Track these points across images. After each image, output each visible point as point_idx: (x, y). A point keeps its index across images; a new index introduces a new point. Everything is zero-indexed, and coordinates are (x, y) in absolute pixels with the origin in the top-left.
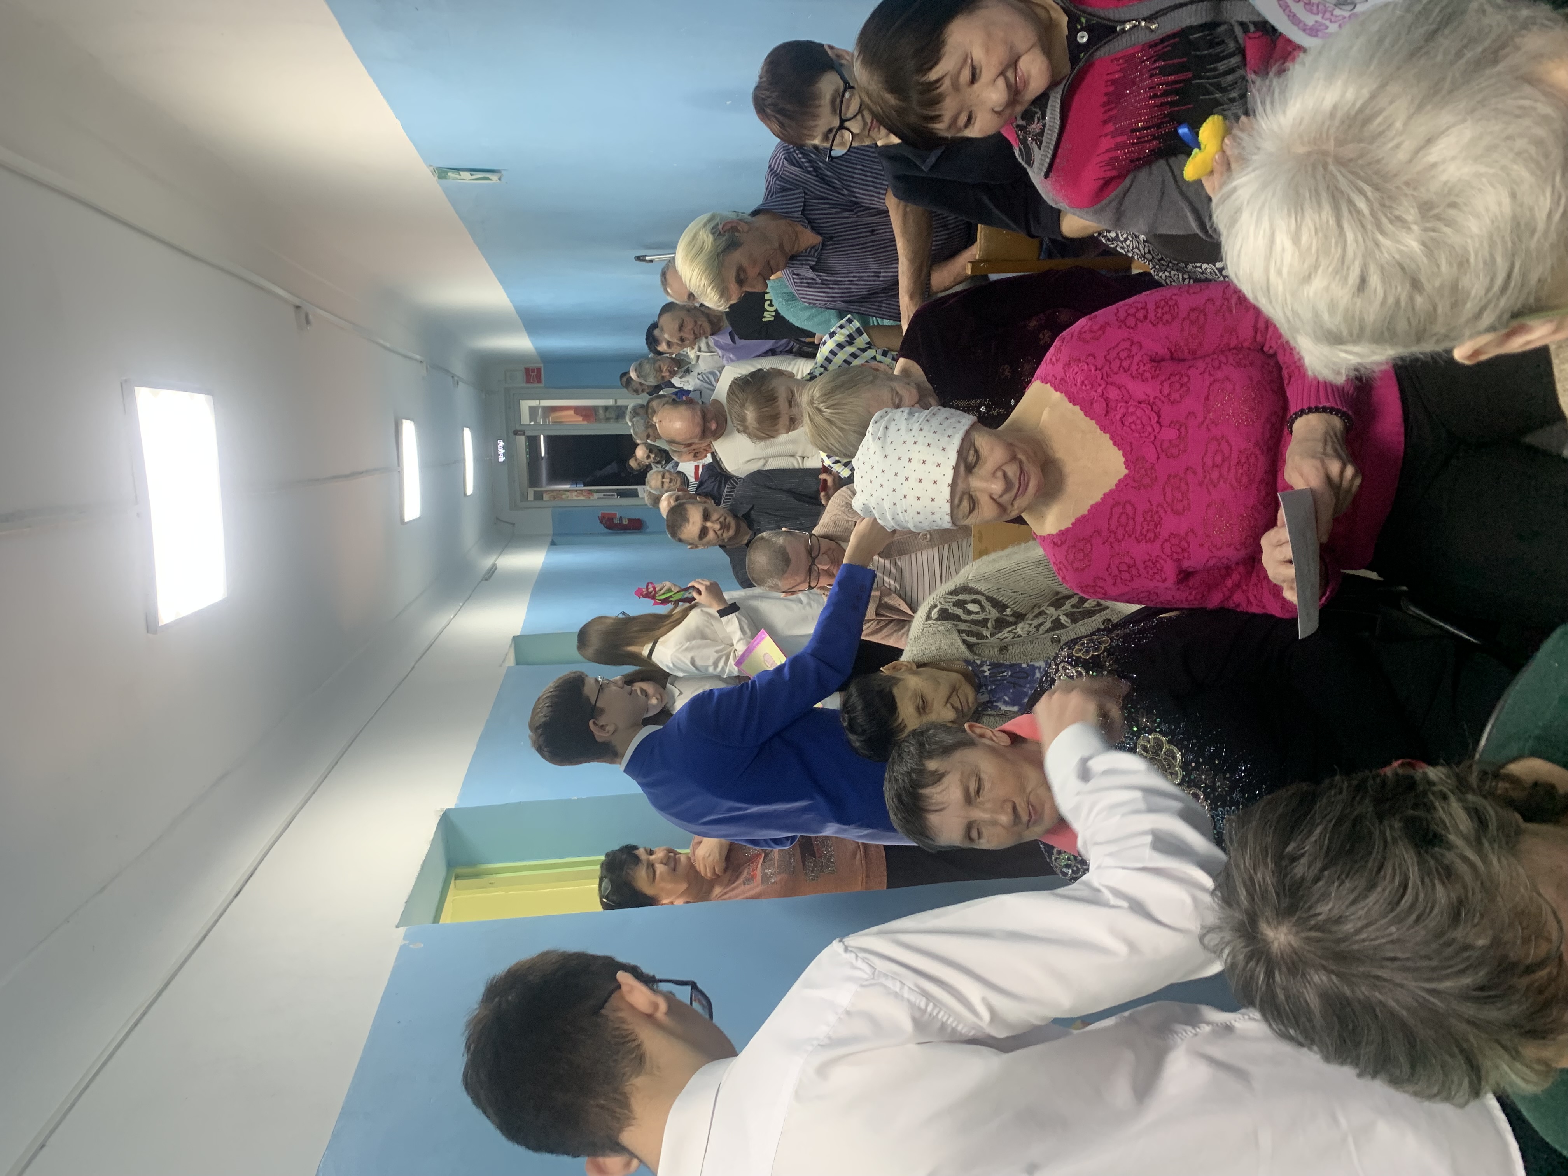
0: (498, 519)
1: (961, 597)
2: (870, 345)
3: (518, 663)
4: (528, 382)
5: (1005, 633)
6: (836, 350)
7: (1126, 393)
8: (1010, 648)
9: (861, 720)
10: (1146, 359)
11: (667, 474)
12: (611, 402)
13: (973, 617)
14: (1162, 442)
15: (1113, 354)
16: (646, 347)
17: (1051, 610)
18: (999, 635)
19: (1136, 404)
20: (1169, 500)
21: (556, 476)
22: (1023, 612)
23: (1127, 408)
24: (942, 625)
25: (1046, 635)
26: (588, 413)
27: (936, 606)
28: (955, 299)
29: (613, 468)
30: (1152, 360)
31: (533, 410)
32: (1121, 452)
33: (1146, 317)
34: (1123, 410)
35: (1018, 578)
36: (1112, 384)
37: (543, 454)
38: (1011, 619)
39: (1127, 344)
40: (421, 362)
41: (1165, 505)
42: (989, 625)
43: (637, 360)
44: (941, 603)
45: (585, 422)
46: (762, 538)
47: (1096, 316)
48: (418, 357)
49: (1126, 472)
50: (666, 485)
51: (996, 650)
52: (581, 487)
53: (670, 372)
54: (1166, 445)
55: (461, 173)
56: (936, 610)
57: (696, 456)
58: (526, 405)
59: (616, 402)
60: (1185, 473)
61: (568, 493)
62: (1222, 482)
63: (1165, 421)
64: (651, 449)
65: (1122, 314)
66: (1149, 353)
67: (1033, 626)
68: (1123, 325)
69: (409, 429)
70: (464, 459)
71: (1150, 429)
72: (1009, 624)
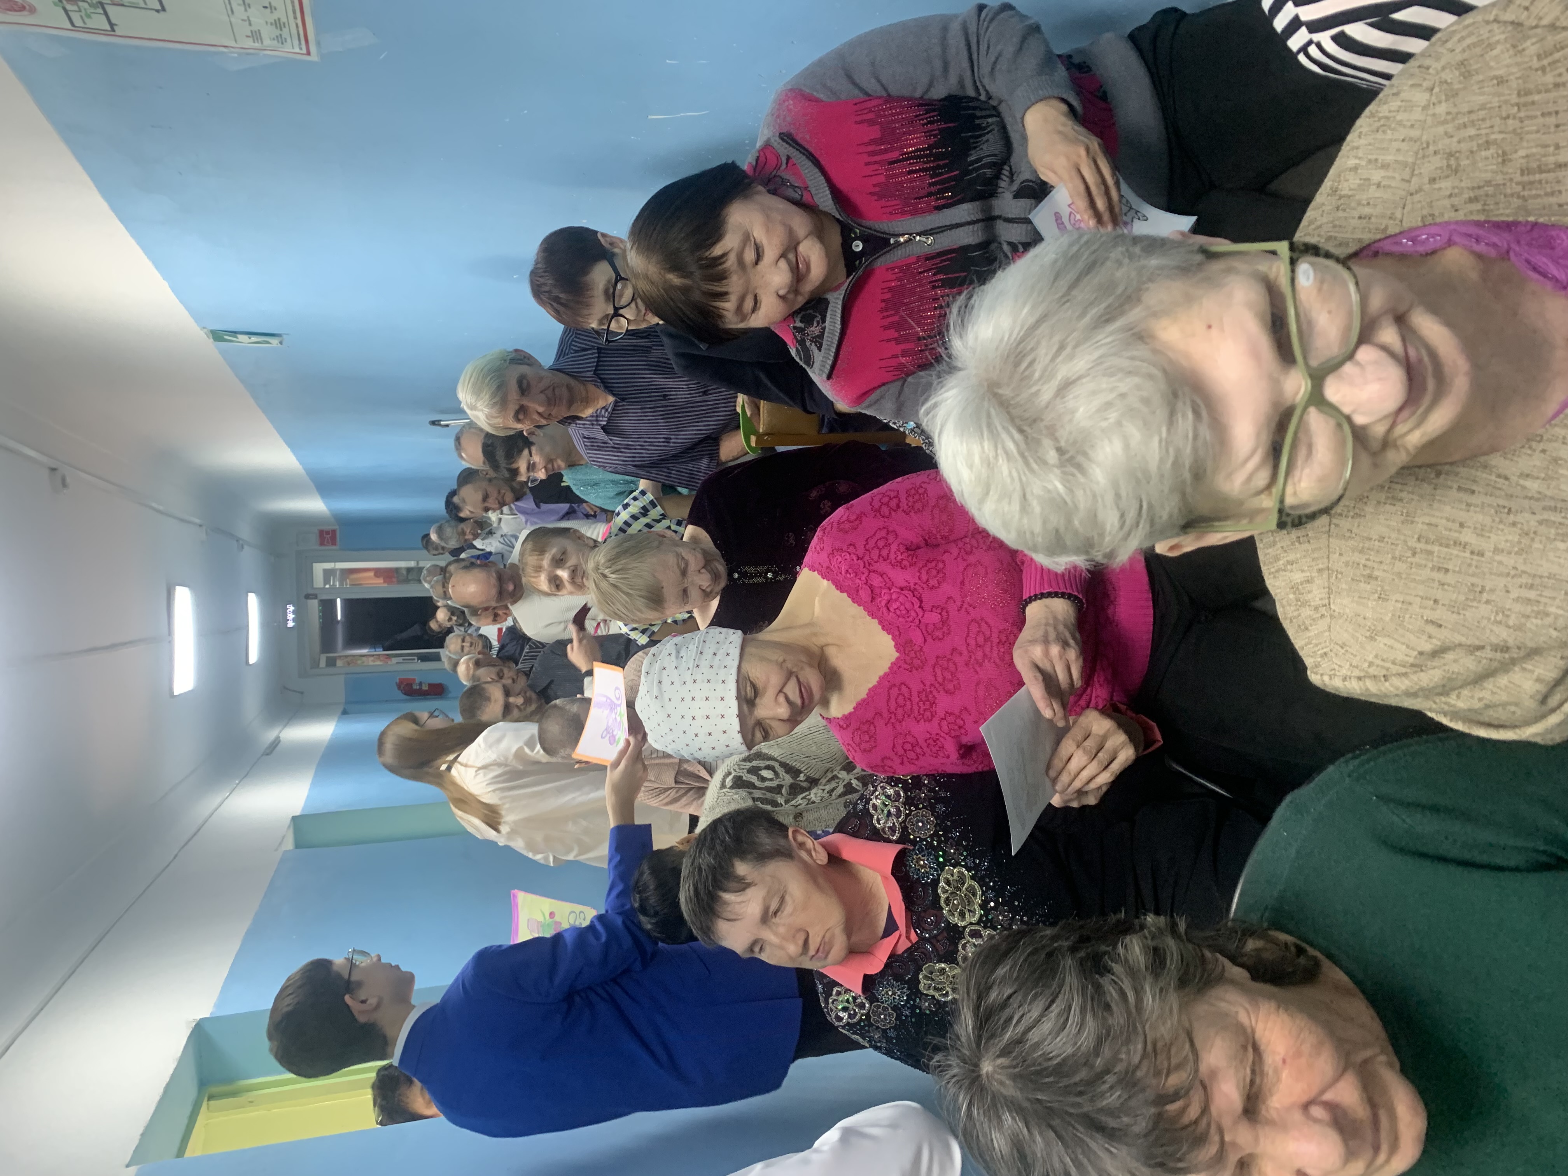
0: (285, 688)
1: (755, 763)
2: (664, 516)
3: (298, 845)
4: (322, 544)
5: (799, 800)
6: (630, 521)
7: (887, 580)
8: (804, 814)
9: (653, 901)
10: (902, 548)
11: (468, 639)
12: (412, 564)
13: (767, 784)
14: (927, 625)
15: (872, 543)
16: (445, 511)
17: (843, 774)
18: (793, 802)
19: (898, 590)
20: (940, 679)
21: (355, 639)
22: (817, 777)
23: (891, 594)
24: (736, 793)
25: (838, 801)
26: (388, 575)
27: (730, 773)
28: (739, 470)
29: (415, 630)
30: (907, 549)
31: (328, 574)
32: (890, 636)
33: (898, 506)
34: (886, 598)
35: (811, 742)
36: (874, 571)
37: (339, 618)
38: (805, 785)
39: (883, 533)
40: (200, 526)
41: (937, 685)
42: (784, 791)
43: (437, 522)
44: (735, 770)
45: (386, 585)
46: (555, 706)
47: (852, 506)
48: (197, 521)
49: (897, 655)
50: (466, 649)
51: (791, 817)
52: (380, 651)
53: (474, 535)
54: (931, 628)
55: (239, 336)
56: (731, 777)
57: (496, 618)
58: (319, 568)
59: (418, 563)
60: (952, 654)
61: (364, 659)
62: (986, 662)
63: (927, 606)
64: (453, 611)
65: (876, 504)
66: (906, 543)
67: (826, 791)
68: (878, 514)
69: (183, 598)
70: (248, 626)
71: (913, 614)
72: (803, 790)
